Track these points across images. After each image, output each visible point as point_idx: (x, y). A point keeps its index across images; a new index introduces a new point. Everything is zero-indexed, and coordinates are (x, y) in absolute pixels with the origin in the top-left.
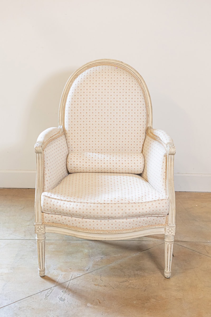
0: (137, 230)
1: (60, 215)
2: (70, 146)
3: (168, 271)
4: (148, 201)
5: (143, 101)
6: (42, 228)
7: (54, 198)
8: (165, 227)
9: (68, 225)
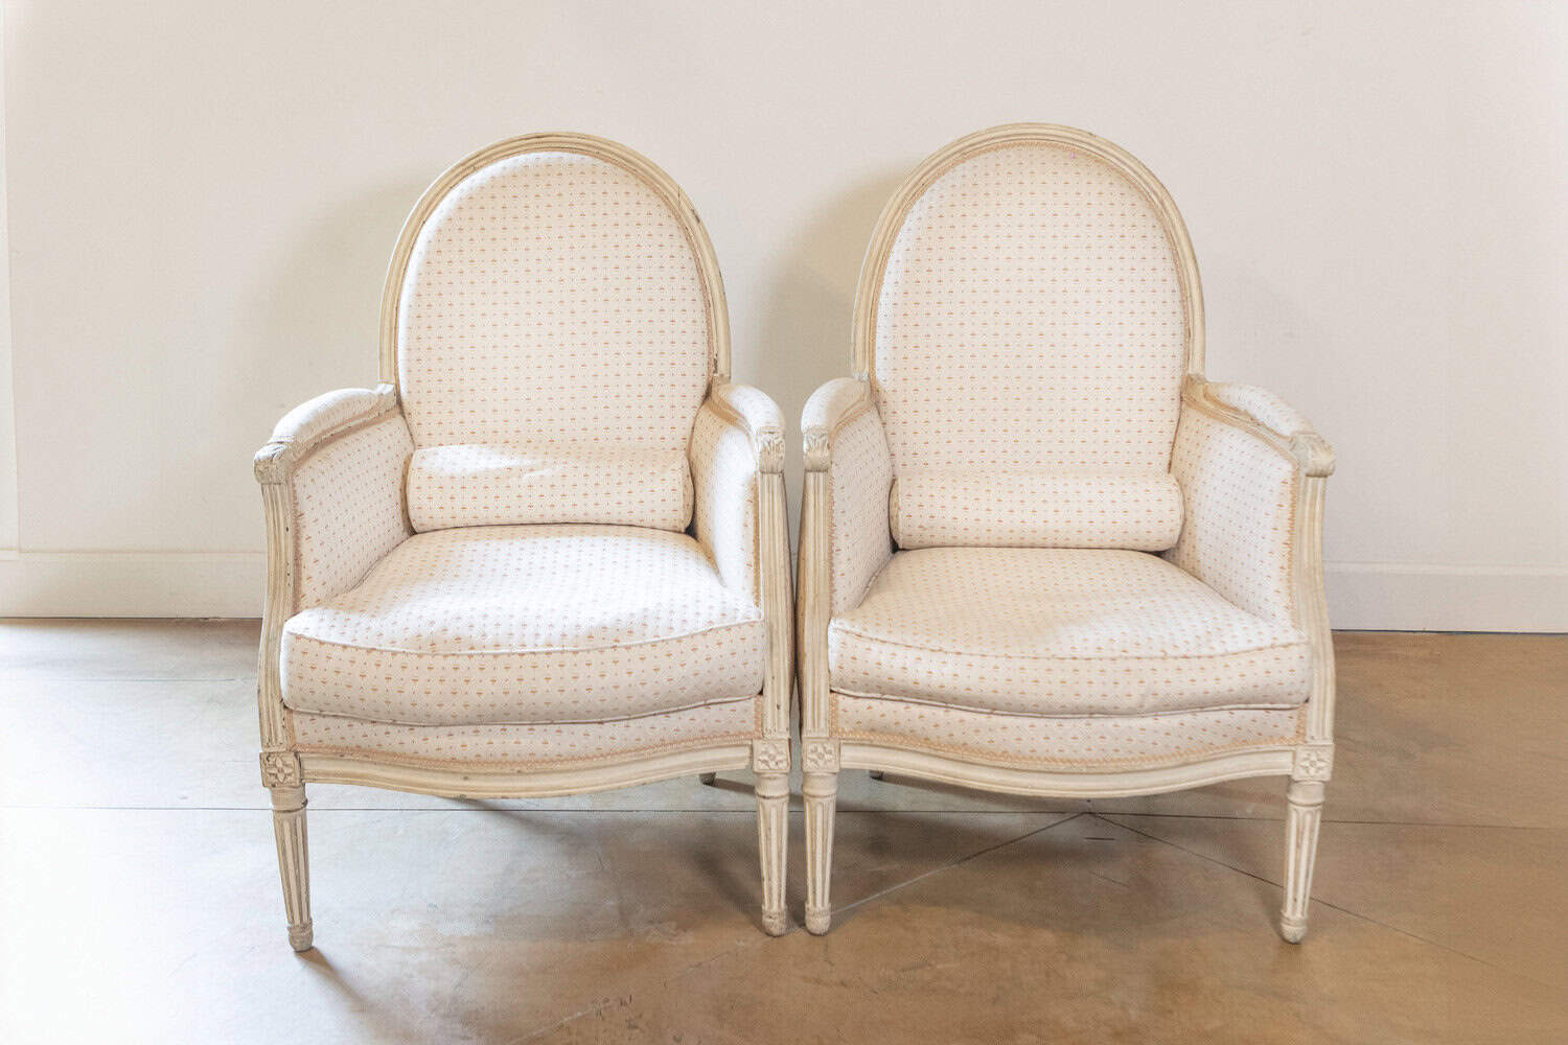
0: (1192, 758)
1: (902, 701)
2: (898, 449)
3: (1299, 915)
4: (1235, 650)
5: (1172, 278)
6: (830, 753)
7: (877, 639)
8: (1293, 748)
9: (932, 739)
